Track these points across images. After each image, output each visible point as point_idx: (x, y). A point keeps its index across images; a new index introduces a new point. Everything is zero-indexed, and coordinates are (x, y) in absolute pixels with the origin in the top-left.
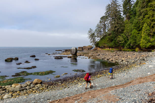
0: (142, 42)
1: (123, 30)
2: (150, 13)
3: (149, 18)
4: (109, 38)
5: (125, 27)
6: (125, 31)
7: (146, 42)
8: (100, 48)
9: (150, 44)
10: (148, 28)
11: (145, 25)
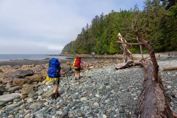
0: (111, 50)
1: (96, 44)
2: (113, 37)
3: (113, 39)
4: (84, 48)
5: (96, 42)
6: (97, 45)
7: (113, 51)
8: (78, 53)
9: (114, 51)
10: (113, 44)
11: (112, 43)
